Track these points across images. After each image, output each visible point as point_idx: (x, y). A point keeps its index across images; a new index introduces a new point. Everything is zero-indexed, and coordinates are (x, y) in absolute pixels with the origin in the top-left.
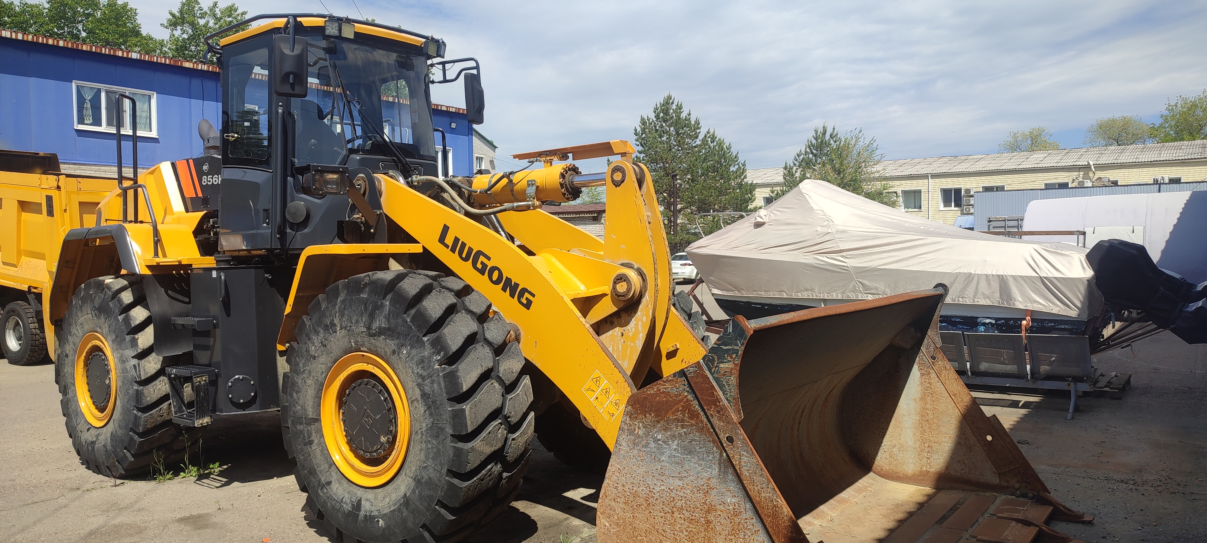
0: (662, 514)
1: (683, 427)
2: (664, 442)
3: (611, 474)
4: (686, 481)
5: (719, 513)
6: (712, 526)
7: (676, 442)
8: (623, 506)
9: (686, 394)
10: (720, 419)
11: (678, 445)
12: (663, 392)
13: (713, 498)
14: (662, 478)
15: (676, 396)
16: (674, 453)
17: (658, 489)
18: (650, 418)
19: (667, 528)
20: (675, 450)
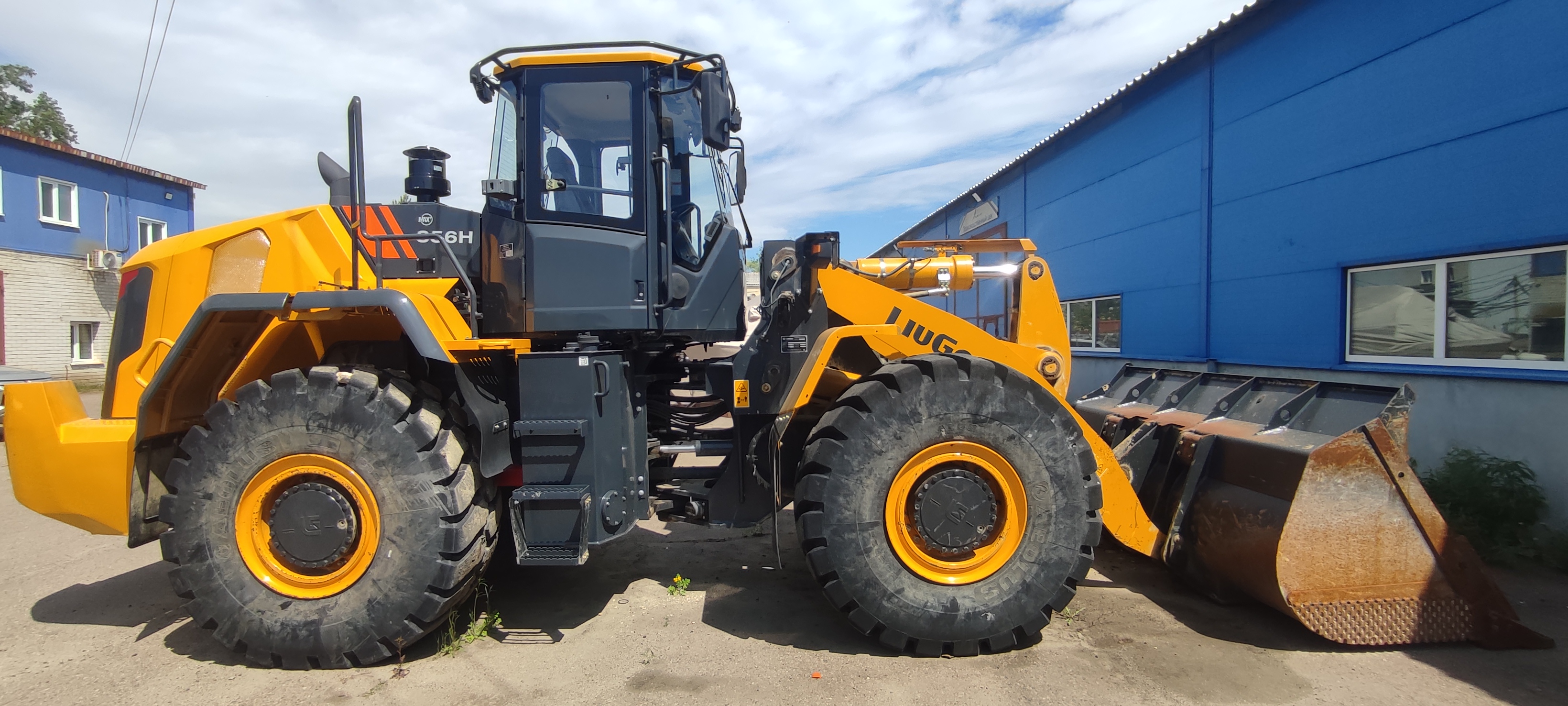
0: (1338, 542)
1: (1360, 471)
2: (1344, 485)
3: (1292, 517)
4: (1361, 512)
5: (1387, 531)
6: (1381, 541)
7: (1354, 483)
8: (1304, 542)
9: (1364, 445)
10: (1394, 461)
11: (1355, 485)
12: (1344, 446)
13: (1383, 521)
14: (1340, 513)
15: (1356, 447)
16: (1351, 492)
17: (1335, 522)
18: (1331, 467)
19: (1342, 552)
20: (1353, 489)
